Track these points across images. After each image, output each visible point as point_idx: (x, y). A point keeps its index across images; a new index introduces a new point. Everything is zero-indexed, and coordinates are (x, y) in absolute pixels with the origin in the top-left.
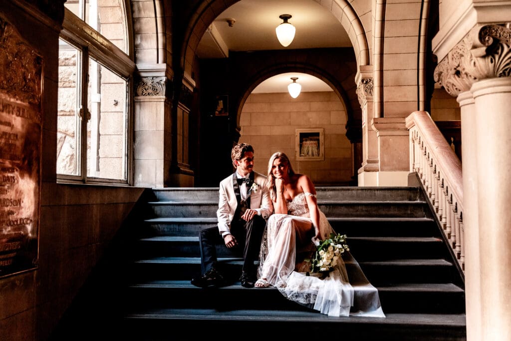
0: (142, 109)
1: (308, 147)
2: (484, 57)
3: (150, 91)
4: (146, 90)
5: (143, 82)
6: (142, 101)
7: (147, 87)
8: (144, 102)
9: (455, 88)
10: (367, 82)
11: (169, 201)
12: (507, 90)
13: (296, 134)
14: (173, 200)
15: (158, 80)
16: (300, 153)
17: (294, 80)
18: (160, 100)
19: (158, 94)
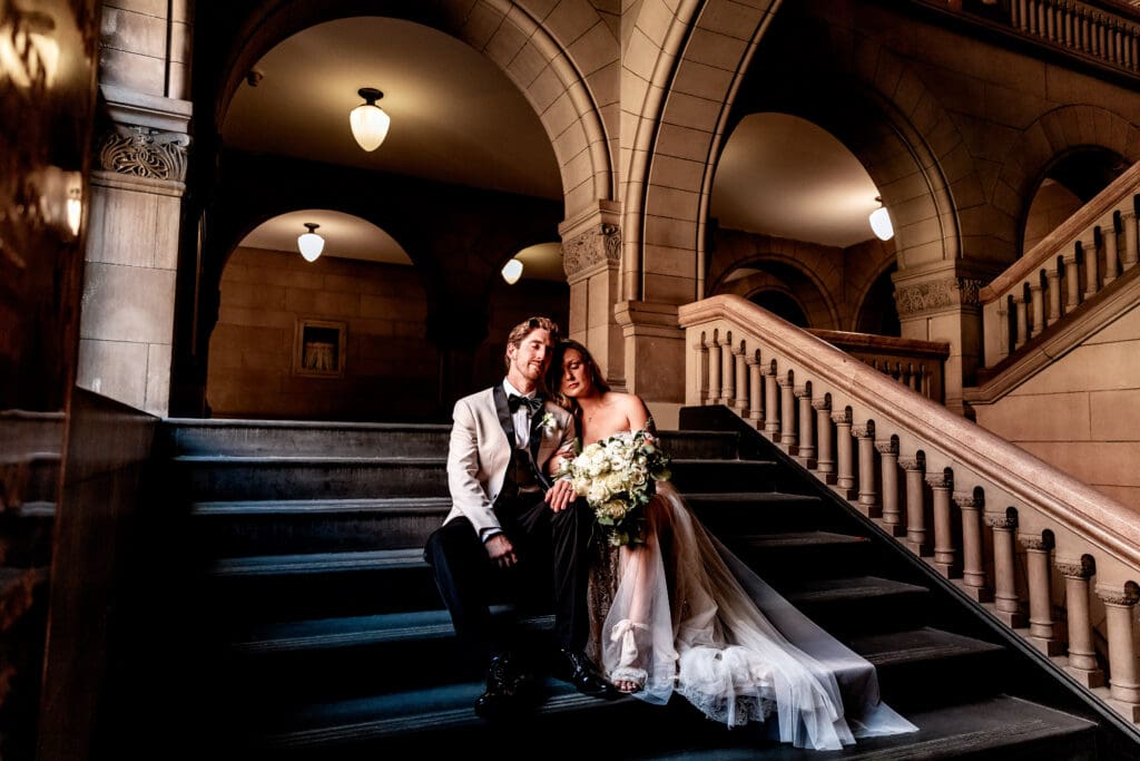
0: (112, 205)
1: (317, 353)
3: (141, 163)
4: (129, 157)
5: (121, 137)
6: (112, 184)
7: (132, 151)
8: (120, 188)
10: (611, 233)
13: (298, 329)
15: (167, 139)
17: (312, 228)
18: (168, 191)
19: (164, 174)
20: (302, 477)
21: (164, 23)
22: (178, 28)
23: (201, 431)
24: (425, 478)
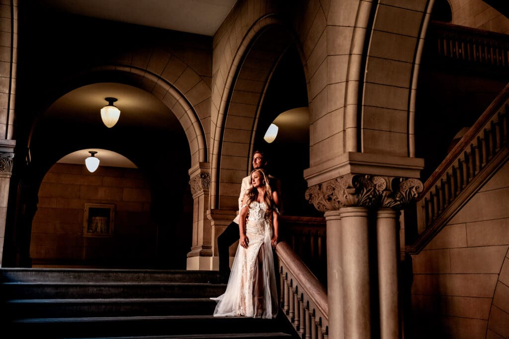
1: (97, 223)
2: (353, 194)
9: (325, 208)
10: (205, 177)
11: (17, 281)
12: (363, 215)
13: (85, 209)
14: (21, 281)
15: (5, 156)
16: (88, 229)
17: (93, 154)
18: (5, 176)
19: (4, 169)
20: (48, 290)
21: (7, 110)
22: (11, 112)
23: (12, 273)
24: (97, 291)
